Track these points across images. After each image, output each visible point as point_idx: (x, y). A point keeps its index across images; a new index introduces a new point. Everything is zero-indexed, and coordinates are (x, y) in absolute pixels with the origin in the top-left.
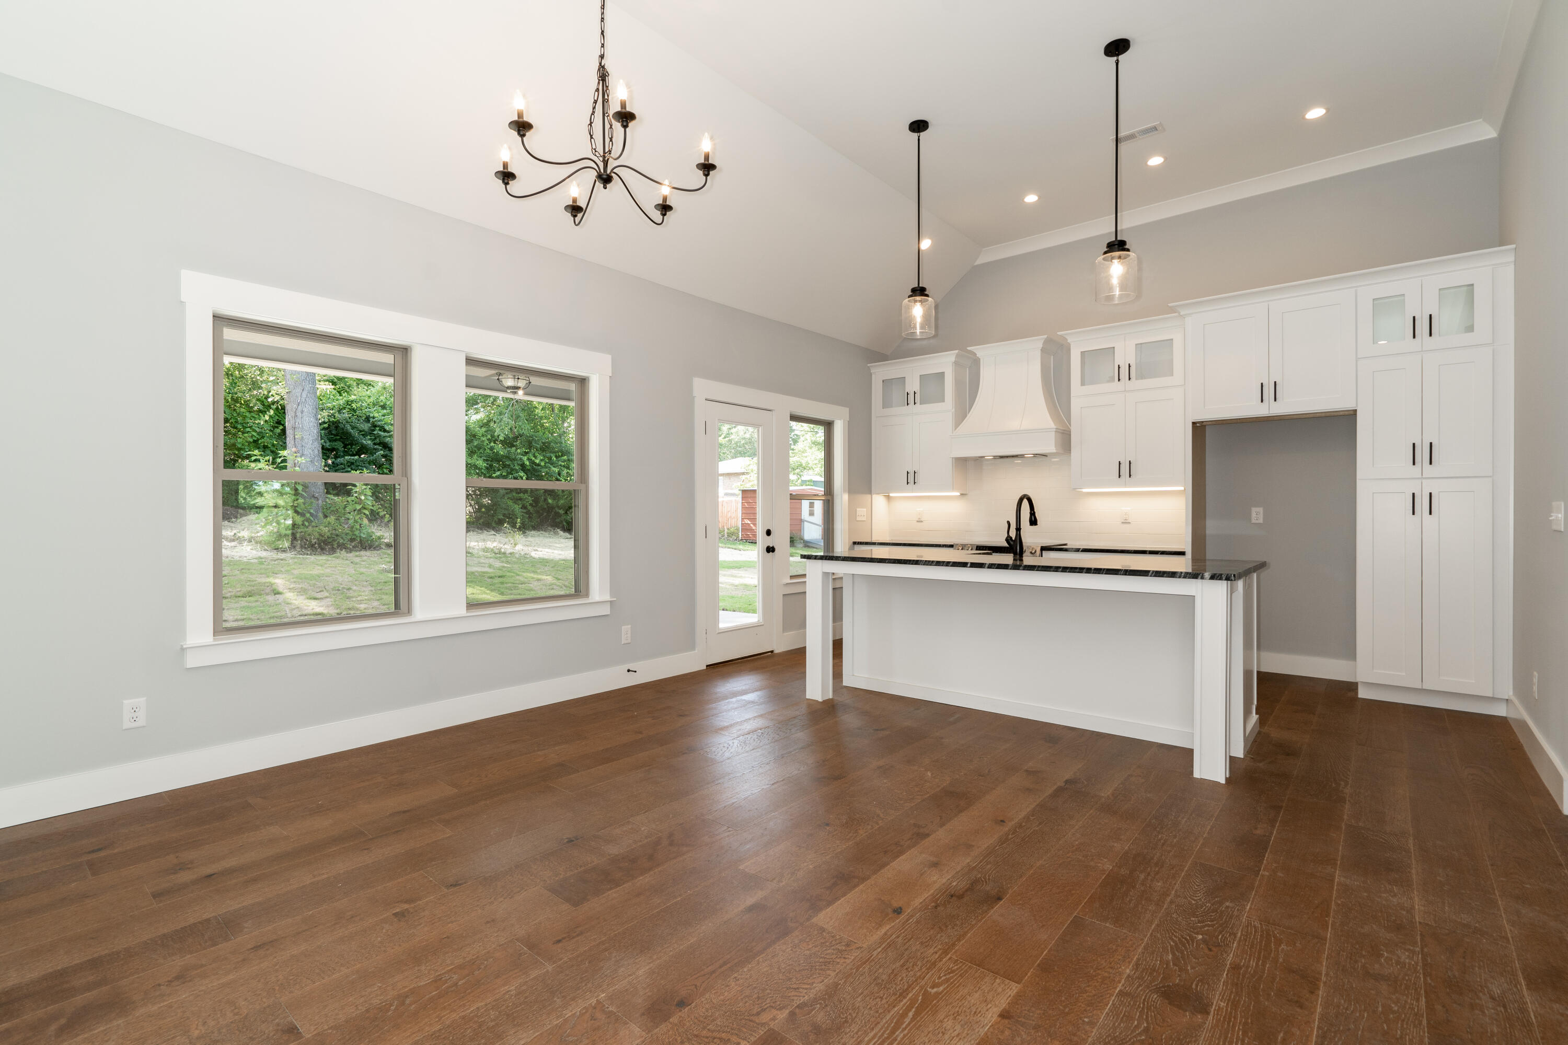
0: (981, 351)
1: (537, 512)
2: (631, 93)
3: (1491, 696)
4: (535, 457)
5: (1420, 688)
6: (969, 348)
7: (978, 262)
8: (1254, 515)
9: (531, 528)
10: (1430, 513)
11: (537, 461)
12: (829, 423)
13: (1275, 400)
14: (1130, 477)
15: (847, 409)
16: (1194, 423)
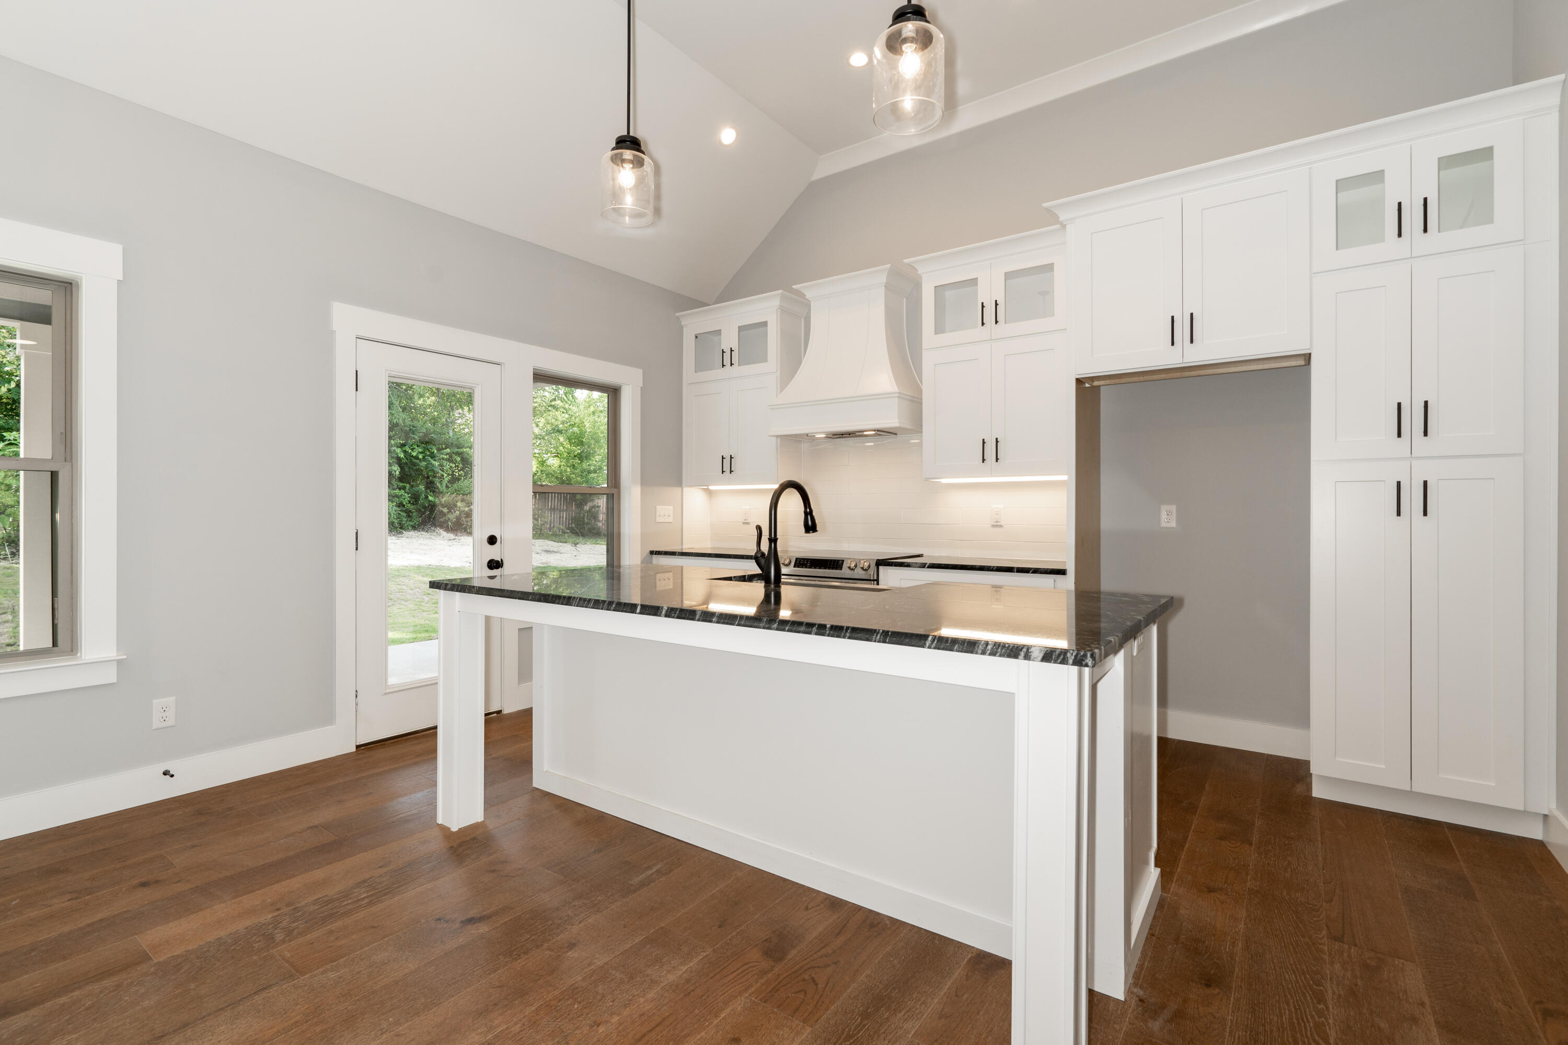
0: (811, 290)
1: (418, 511)
3: (1522, 809)
4: (412, 450)
5: (1409, 789)
6: (795, 287)
7: (816, 177)
8: (1164, 515)
9: (410, 528)
10: (1425, 514)
11: (414, 454)
12: (616, 389)
13: (1192, 342)
14: (997, 461)
15: (641, 371)
16: (1079, 381)
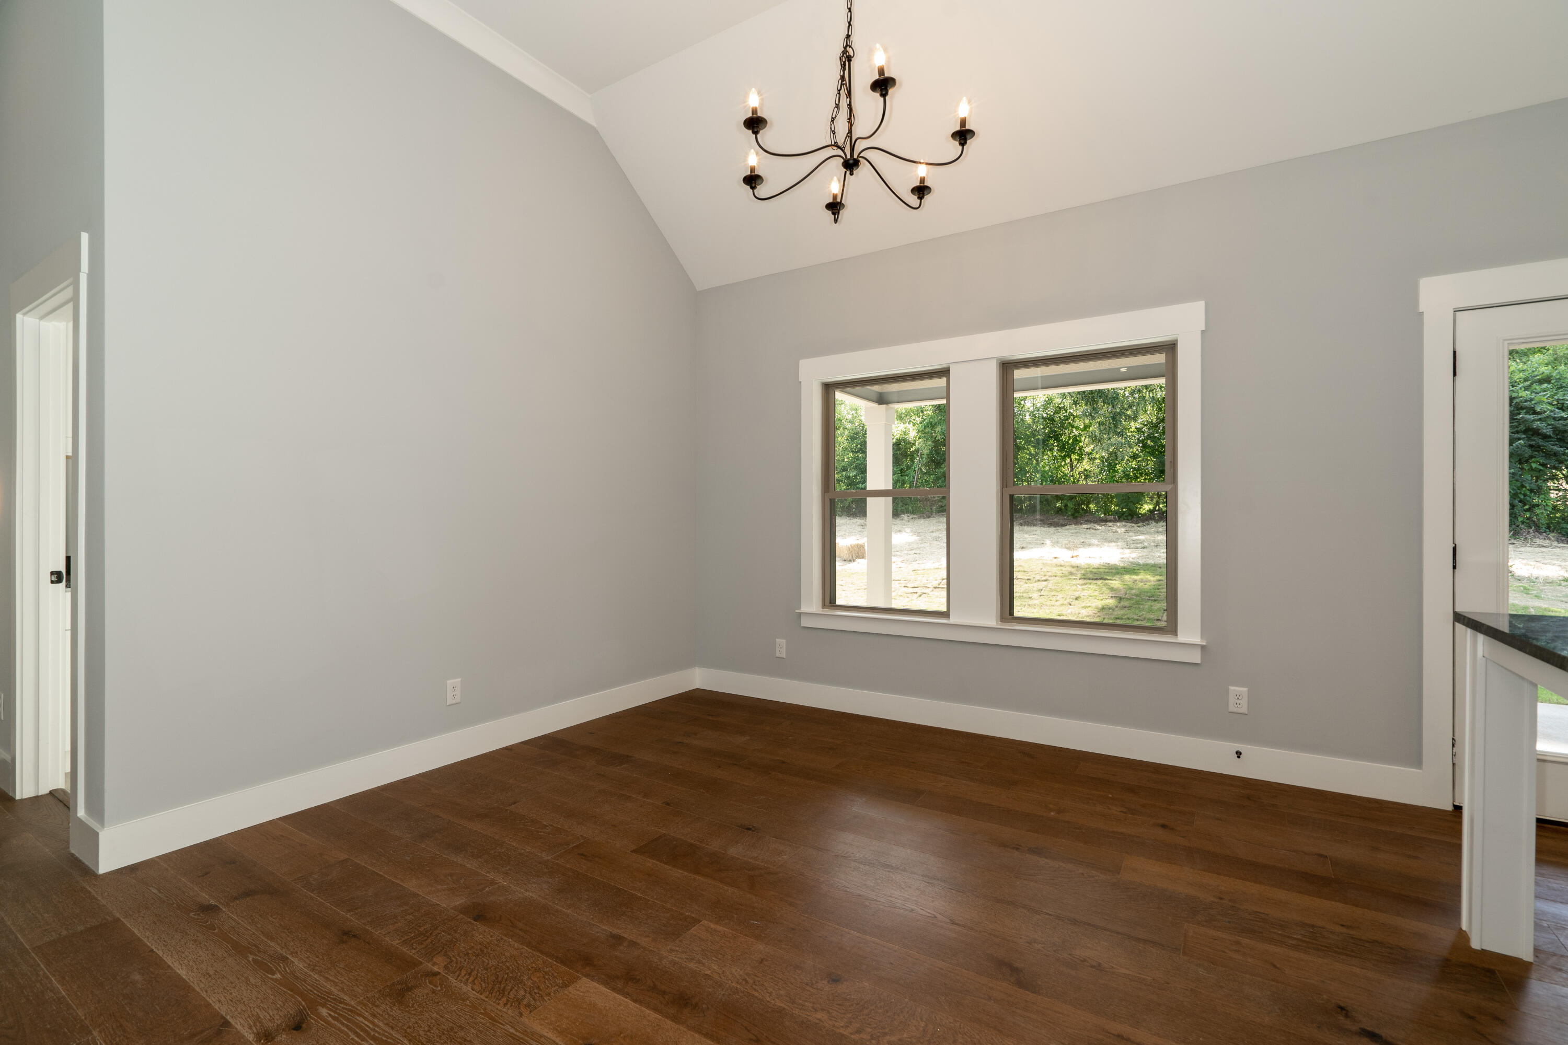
2: (762, 100)
